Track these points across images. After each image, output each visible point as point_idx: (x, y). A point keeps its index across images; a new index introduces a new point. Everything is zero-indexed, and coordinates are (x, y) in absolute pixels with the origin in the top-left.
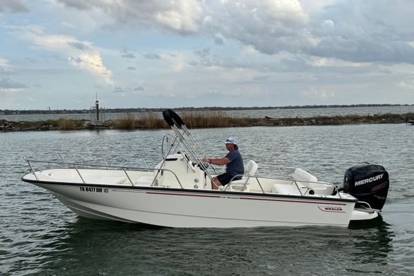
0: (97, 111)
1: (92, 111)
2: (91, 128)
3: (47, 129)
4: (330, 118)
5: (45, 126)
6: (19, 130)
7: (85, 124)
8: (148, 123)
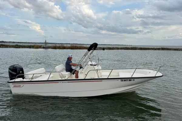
0: (46, 43)
1: (44, 43)
2: (44, 48)
3: (31, 48)
4: (111, 48)
5: (30, 47)
6: (22, 48)
7: (42, 47)
8: (61, 47)
